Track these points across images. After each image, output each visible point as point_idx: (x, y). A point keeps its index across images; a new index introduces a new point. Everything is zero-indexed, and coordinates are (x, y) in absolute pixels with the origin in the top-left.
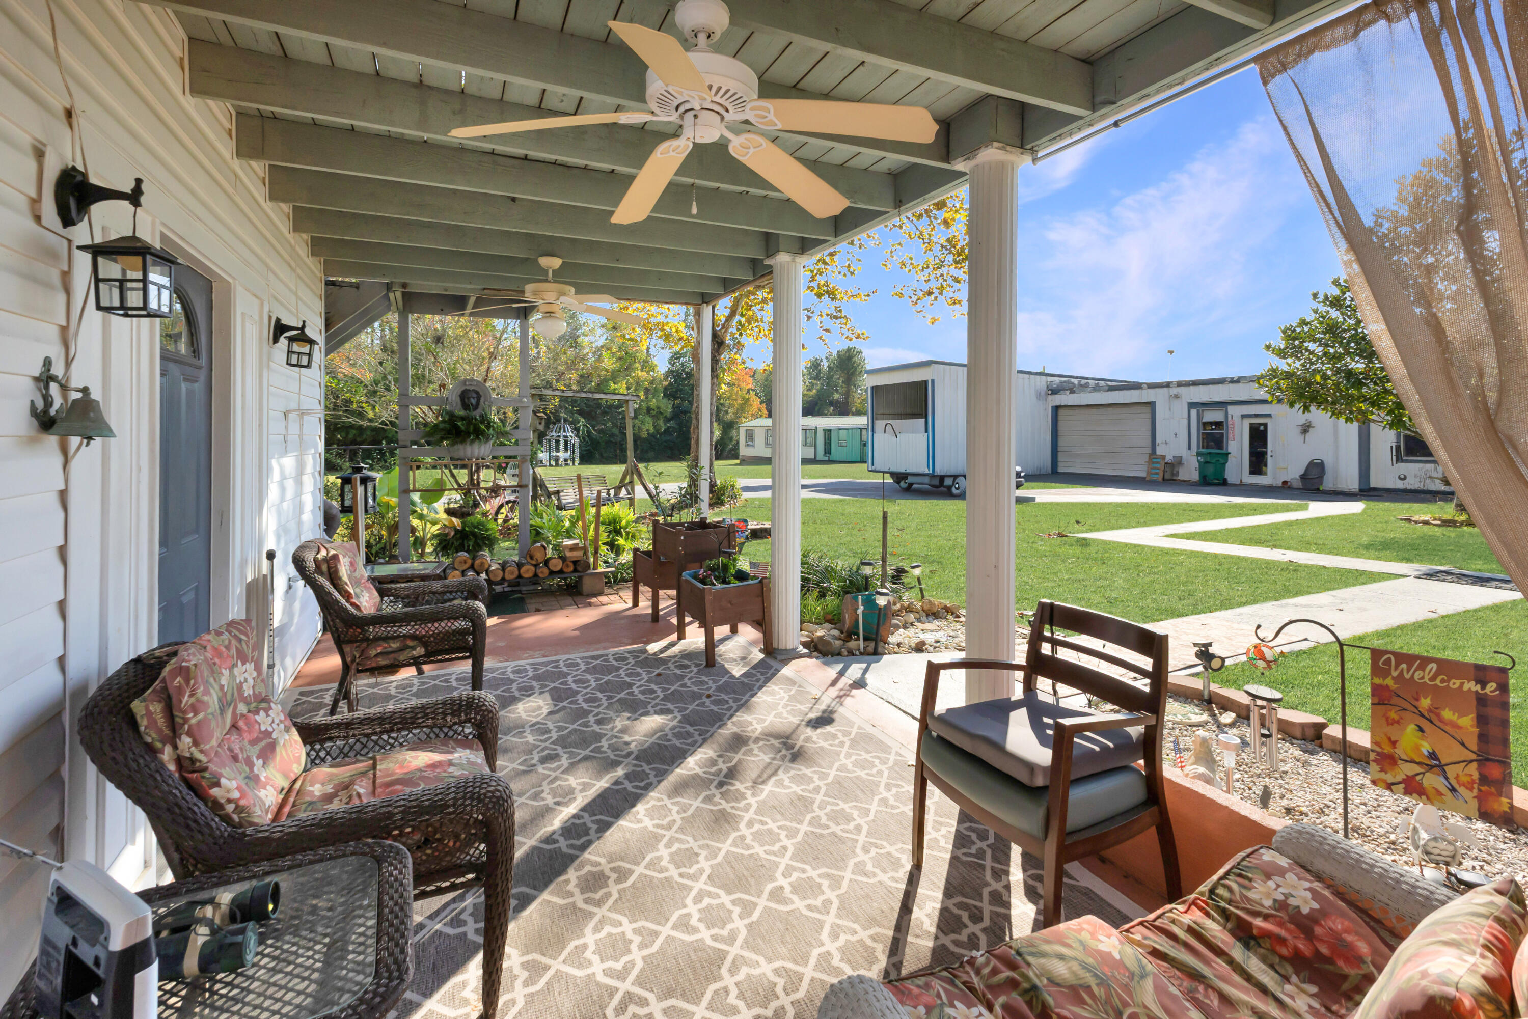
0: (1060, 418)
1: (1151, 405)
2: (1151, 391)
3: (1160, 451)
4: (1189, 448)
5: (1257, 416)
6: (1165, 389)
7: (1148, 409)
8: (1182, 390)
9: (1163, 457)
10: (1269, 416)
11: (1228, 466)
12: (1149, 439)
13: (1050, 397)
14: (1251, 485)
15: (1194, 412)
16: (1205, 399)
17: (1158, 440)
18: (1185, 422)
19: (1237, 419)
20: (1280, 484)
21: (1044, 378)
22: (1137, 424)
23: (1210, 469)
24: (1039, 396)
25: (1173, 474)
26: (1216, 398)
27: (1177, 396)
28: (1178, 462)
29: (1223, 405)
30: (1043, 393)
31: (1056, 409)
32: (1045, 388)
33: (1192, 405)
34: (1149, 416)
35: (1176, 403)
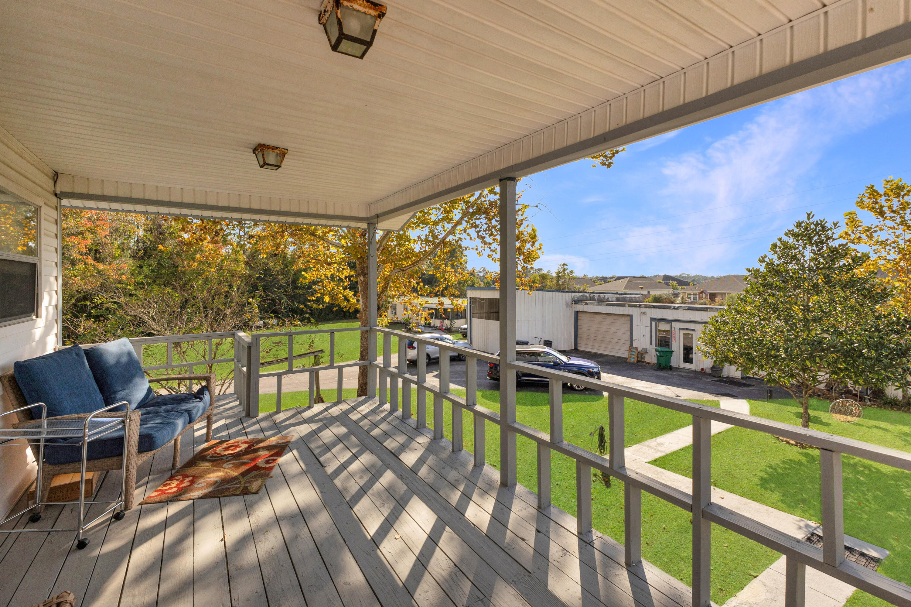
0: (579, 318)
1: (631, 316)
2: (631, 309)
3: (635, 345)
4: (651, 344)
5: (687, 329)
6: (638, 308)
7: (629, 318)
8: (647, 310)
9: (637, 349)
10: (694, 330)
11: (672, 358)
12: (629, 336)
13: (574, 306)
14: (684, 369)
15: (654, 323)
16: (660, 317)
17: (634, 338)
18: (649, 328)
19: (677, 330)
20: (700, 370)
21: (570, 294)
22: (622, 327)
23: (663, 360)
24: (567, 305)
25: (642, 358)
26: (666, 317)
27: (644, 313)
28: (646, 351)
29: (670, 321)
30: (570, 303)
31: (577, 313)
32: (570, 300)
33: (653, 319)
34: (629, 322)
35: (644, 317)
